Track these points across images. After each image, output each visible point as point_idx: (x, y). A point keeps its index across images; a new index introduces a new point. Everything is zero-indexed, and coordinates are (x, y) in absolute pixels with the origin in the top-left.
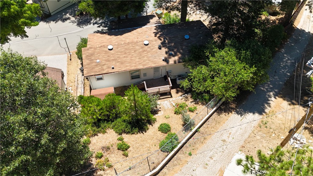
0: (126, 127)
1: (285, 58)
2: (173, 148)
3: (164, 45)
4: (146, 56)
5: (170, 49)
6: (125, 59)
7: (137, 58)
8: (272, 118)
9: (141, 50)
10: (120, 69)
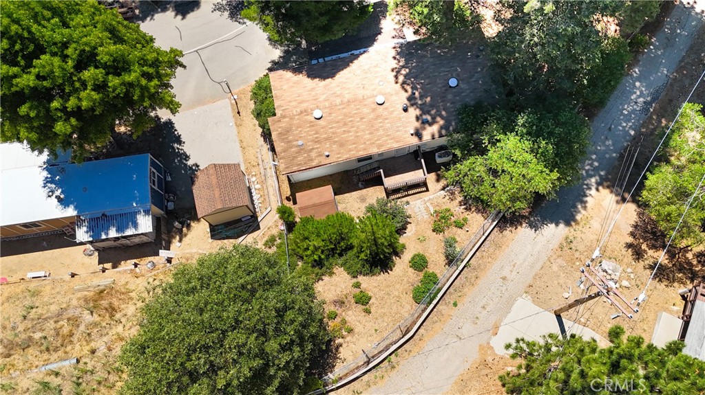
0: (363, 267)
1: (635, 93)
2: (432, 300)
3: (412, 102)
4: (381, 127)
5: (424, 109)
6: (345, 135)
7: (367, 132)
8: (584, 230)
9: (372, 116)
10: (339, 156)
